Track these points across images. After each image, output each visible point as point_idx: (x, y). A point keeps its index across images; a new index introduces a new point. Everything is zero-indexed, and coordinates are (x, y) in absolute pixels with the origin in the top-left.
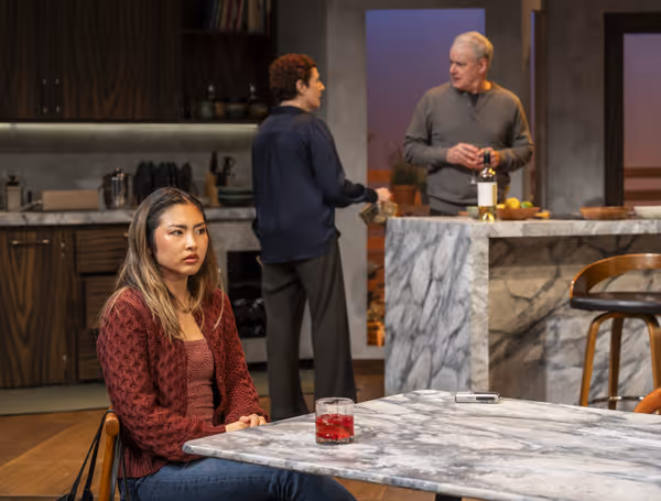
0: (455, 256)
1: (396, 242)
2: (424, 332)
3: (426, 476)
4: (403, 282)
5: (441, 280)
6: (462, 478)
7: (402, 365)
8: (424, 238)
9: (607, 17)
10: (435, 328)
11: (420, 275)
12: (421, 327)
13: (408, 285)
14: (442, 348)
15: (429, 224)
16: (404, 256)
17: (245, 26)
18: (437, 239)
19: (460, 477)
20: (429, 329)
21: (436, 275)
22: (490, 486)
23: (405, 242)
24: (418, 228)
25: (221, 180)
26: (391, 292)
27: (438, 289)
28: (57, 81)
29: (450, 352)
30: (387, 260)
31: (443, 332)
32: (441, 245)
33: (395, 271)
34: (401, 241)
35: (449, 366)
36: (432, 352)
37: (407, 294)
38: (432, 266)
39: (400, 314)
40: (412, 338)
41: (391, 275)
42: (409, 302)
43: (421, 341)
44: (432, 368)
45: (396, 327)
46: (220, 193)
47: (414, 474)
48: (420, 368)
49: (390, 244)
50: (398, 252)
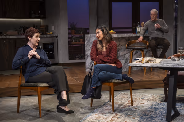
4: (91, 46)
16: (91, 41)
24: (94, 36)
26: (87, 48)
33: (88, 44)
45: (88, 54)
49: (87, 40)
50: (89, 41)
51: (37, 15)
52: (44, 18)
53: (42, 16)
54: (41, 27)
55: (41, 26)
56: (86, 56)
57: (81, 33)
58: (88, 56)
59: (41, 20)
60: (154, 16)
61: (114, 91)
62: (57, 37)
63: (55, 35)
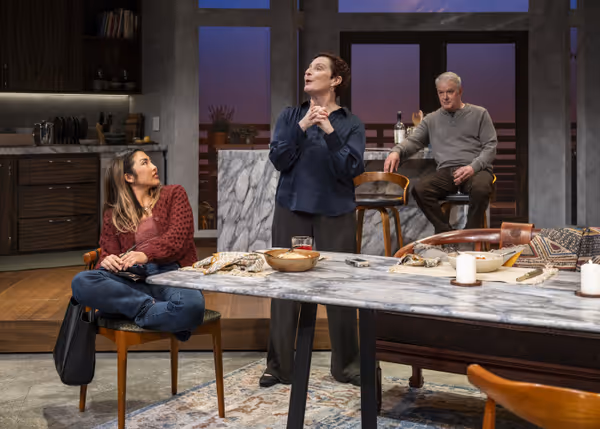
0: (265, 173)
1: (225, 165)
2: (244, 218)
3: (302, 293)
4: (231, 189)
5: (255, 187)
6: (324, 293)
7: (229, 239)
8: (244, 162)
9: (342, 33)
10: (251, 217)
11: (241, 185)
12: (242, 216)
13: (234, 191)
14: (256, 228)
15: (248, 154)
16: (231, 173)
17: (122, 34)
18: (253, 163)
19: (323, 293)
20: (247, 217)
21: (252, 184)
22: (343, 297)
23: (232, 165)
24: (240, 156)
25: (106, 129)
26: (222, 195)
27: (254, 193)
28: (6, 66)
29: (262, 230)
30: (220, 175)
31: (257, 218)
32: (256, 167)
33: (224, 182)
34: (229, 164)
35: (261, 239)
36: (250, 231)
37: (232, 197)
38: (250, 178)
39: (228, 208)
40: (236, 222)
41: (221, 185)
42: (234, 201)
43: (242, 224)
44: (249, 239)
45: (225, 216)
46: (106, 136)
47: (294, 292)
48: (242, 239)
49: (221, 166)
50: (227, 171)
51: (116, 84)
52: (136, 91)
53: (130, 85)
54: (128, 121)
55: (128, 116)
56: (219, 222)
57: (248, 141)
58: (223, 222)
59: (131, 99)
60: (450, 96)
61: (129, 355)
62: (165, 153)
63: (156, 148)
